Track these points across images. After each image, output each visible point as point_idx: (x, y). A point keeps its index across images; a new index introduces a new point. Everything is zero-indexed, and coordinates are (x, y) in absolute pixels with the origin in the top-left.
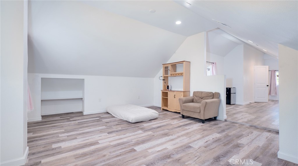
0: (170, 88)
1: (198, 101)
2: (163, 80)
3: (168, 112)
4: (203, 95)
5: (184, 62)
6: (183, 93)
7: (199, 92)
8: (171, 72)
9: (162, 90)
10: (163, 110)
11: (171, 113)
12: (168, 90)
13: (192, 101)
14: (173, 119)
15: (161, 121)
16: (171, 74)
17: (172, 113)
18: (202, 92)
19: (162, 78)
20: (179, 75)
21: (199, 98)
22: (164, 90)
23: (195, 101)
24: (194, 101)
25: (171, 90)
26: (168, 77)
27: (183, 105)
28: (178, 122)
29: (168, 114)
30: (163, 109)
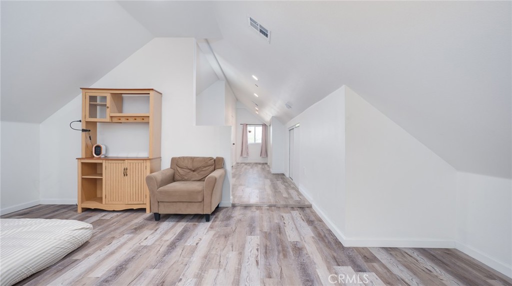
0: (103, 152)
1: (186, 178)
2: (83, 130)
3: (103, 214)
4: (196, 165)
5: (151, 92)
6: (151, 163)
7: (187, 157)
8: (111, 112)
9: (80, 157)
10: (85, 210)
11: (115, 214)
12: (100, 158)
13: (173, 179)
14: (136, 229)
15: (108, 249)
16: (111, 117)
17: (119, 214)
18: (193, 159)
19: (80, 126)
20: (127, 121)
21: (189, 171)
22: (86, 158)
23: (179, 178)
24: (177, 177)
25: (106, 157)
26: (95, 123)
27: (160, 192)
28: (157, 235)
29: (108, 220)
30: (83, 208)
